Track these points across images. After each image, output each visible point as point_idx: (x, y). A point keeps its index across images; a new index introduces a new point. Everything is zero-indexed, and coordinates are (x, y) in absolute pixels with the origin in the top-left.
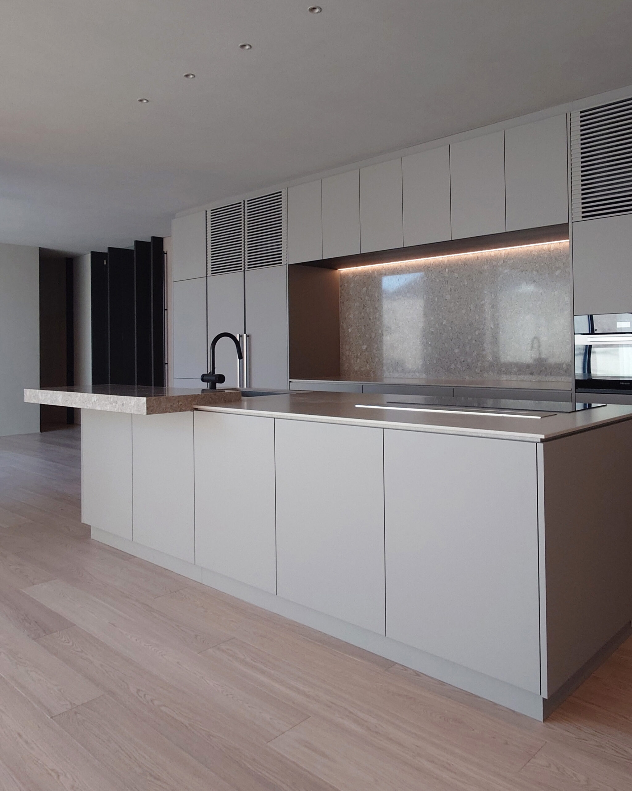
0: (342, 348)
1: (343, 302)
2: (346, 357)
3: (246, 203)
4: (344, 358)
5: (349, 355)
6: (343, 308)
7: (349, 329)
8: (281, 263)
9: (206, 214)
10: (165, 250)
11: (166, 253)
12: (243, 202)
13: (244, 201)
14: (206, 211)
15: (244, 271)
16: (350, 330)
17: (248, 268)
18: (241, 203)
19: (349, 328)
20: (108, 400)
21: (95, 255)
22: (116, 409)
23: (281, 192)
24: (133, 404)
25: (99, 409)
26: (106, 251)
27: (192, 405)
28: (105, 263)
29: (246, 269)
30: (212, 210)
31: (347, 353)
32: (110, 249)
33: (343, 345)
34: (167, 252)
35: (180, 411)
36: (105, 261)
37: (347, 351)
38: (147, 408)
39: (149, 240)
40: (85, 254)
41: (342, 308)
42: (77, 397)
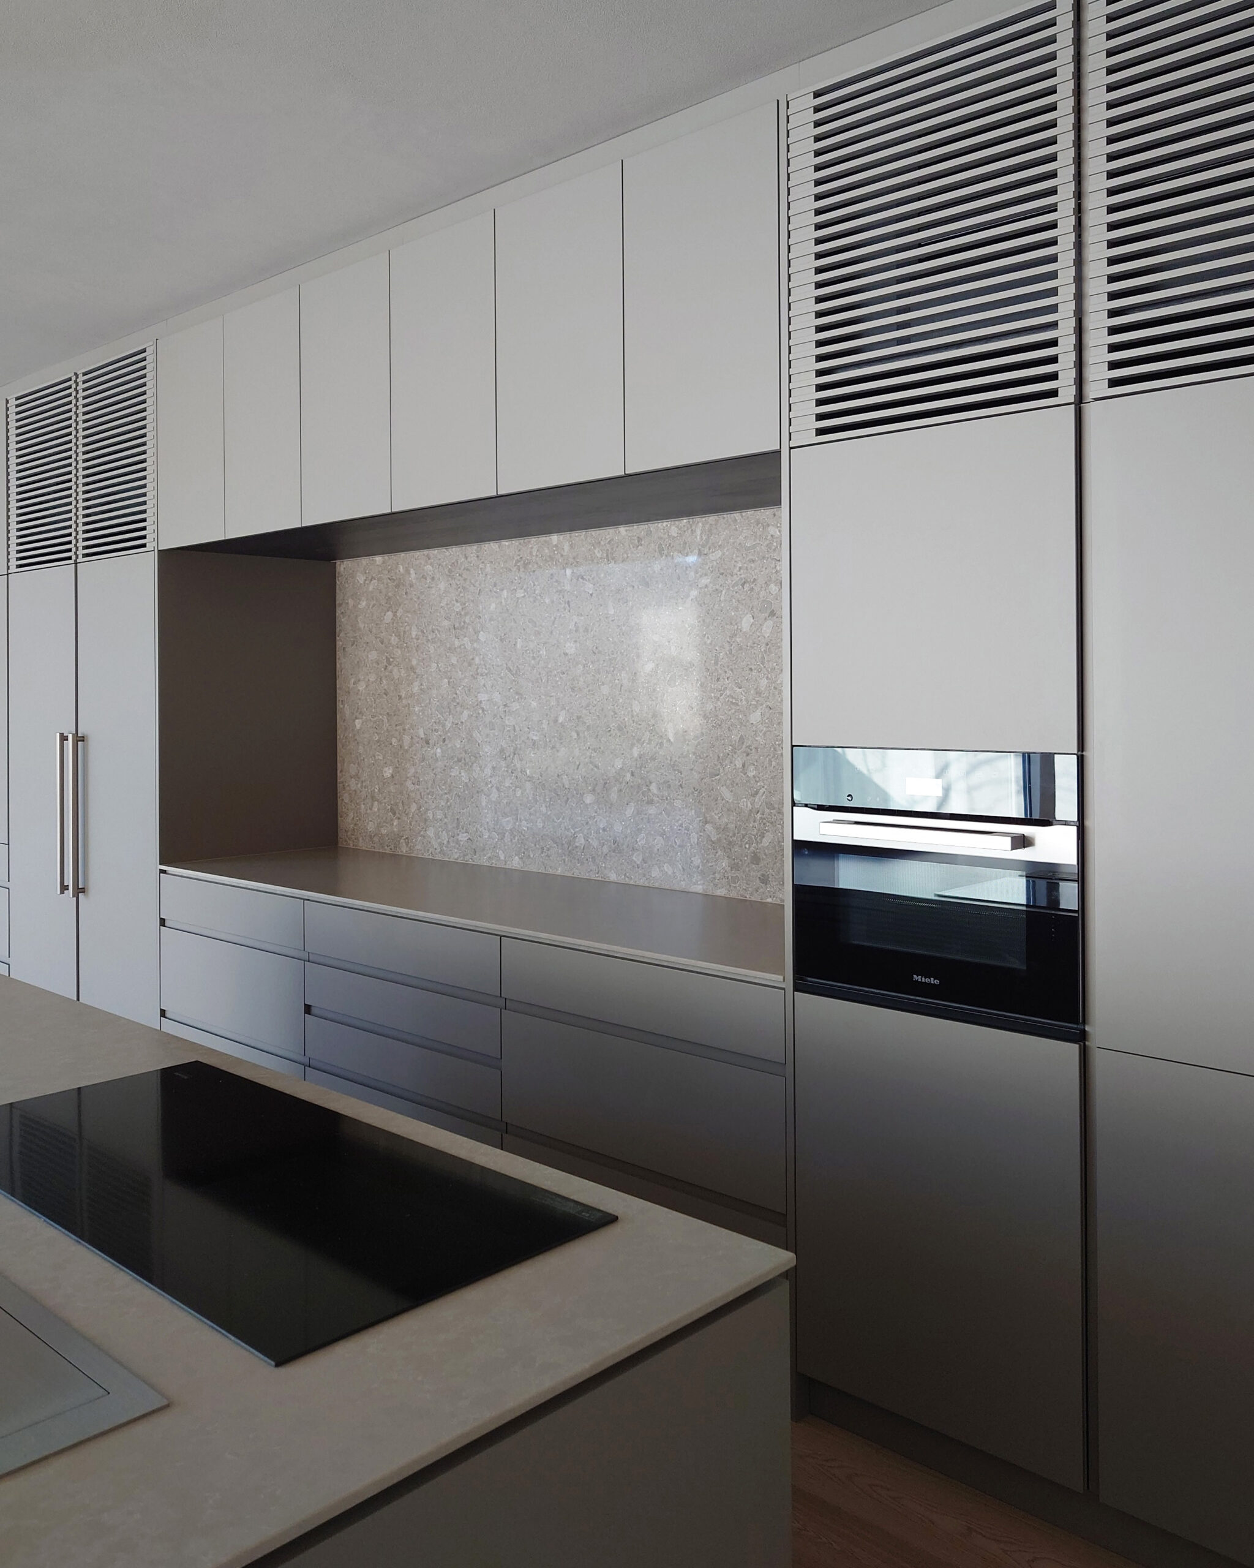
0: (341, 772)
1: (344, 649)
2: (350, 795)
3: (81, 378)
4: (346, 798)
8: (144, 546)
9: (7, 409)
12: (75, 378)
13: (77, 376)
14: (7, 402)
15: (75, 563)
16: (358, 724)
17: (84, 556)
18: (70, 379)
23: (144, 351)
29: (80, 559)
30: (18, 399)
31: (353, 785)
33: (343, 761)
37: (351, 777)
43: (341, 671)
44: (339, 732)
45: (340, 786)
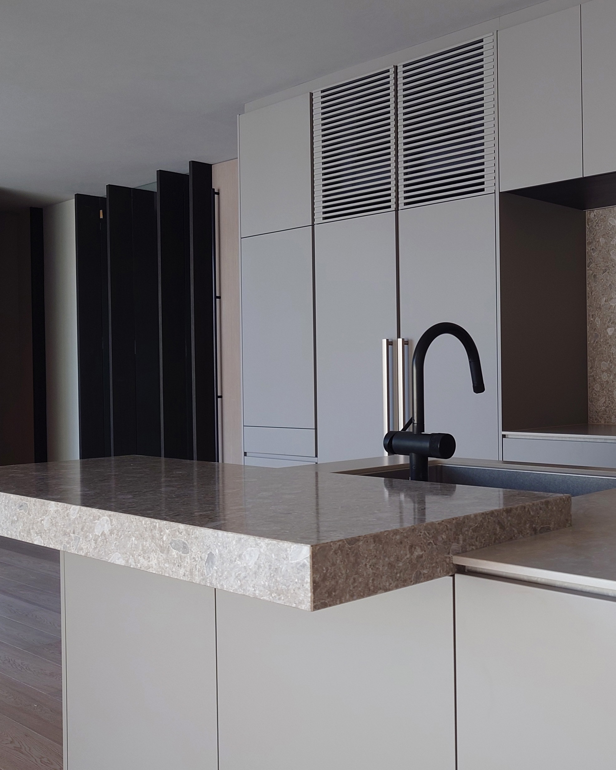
0: (591, 368)
1: (595, 276)
2: (602, 385)
3: (400, 69)
4: (597, 387)
5: (607, 382)
6: (595, 287)
7: (609, 330)
8: (483, 190)
9: (312, 100)
10: (216, 184)
11: (218, 194)
12: (392, 70)
13: (396, 68)
14: (311, 94)
15: (397, 210)
16: (611, 331)
17: (406, 204)
18: (388, 71)
19: (608, 327)
20: (153, 537)
21: (81, 200)
22: (182, 571)
23: (481, 41)
24: (251, 564)
25: (121, 562)
26: (102, 193)
27: (451, 555)
28: (101, 217)
29: (401, 206)
30: (323, 91)
31: (604, 377)
32: (111, 189)
33: (594, 359)
34: (219, 190)
35: (417, 580)
36: (101, 211)
37: (603, 372)
38: (316, 586)
39: (185, 170)
40: (62, 202)
41: (591, 287)
42: (46, 512)
43: (592, 293)
44: (589, 339)
45: (590, 379)
